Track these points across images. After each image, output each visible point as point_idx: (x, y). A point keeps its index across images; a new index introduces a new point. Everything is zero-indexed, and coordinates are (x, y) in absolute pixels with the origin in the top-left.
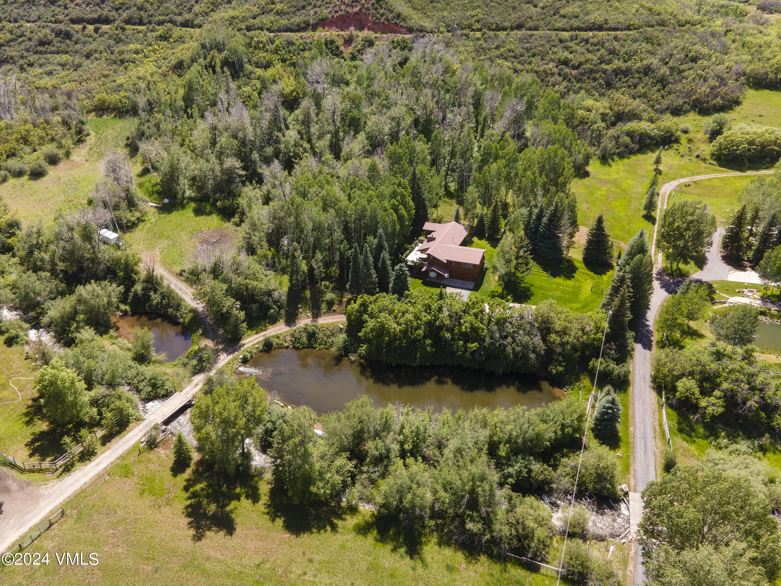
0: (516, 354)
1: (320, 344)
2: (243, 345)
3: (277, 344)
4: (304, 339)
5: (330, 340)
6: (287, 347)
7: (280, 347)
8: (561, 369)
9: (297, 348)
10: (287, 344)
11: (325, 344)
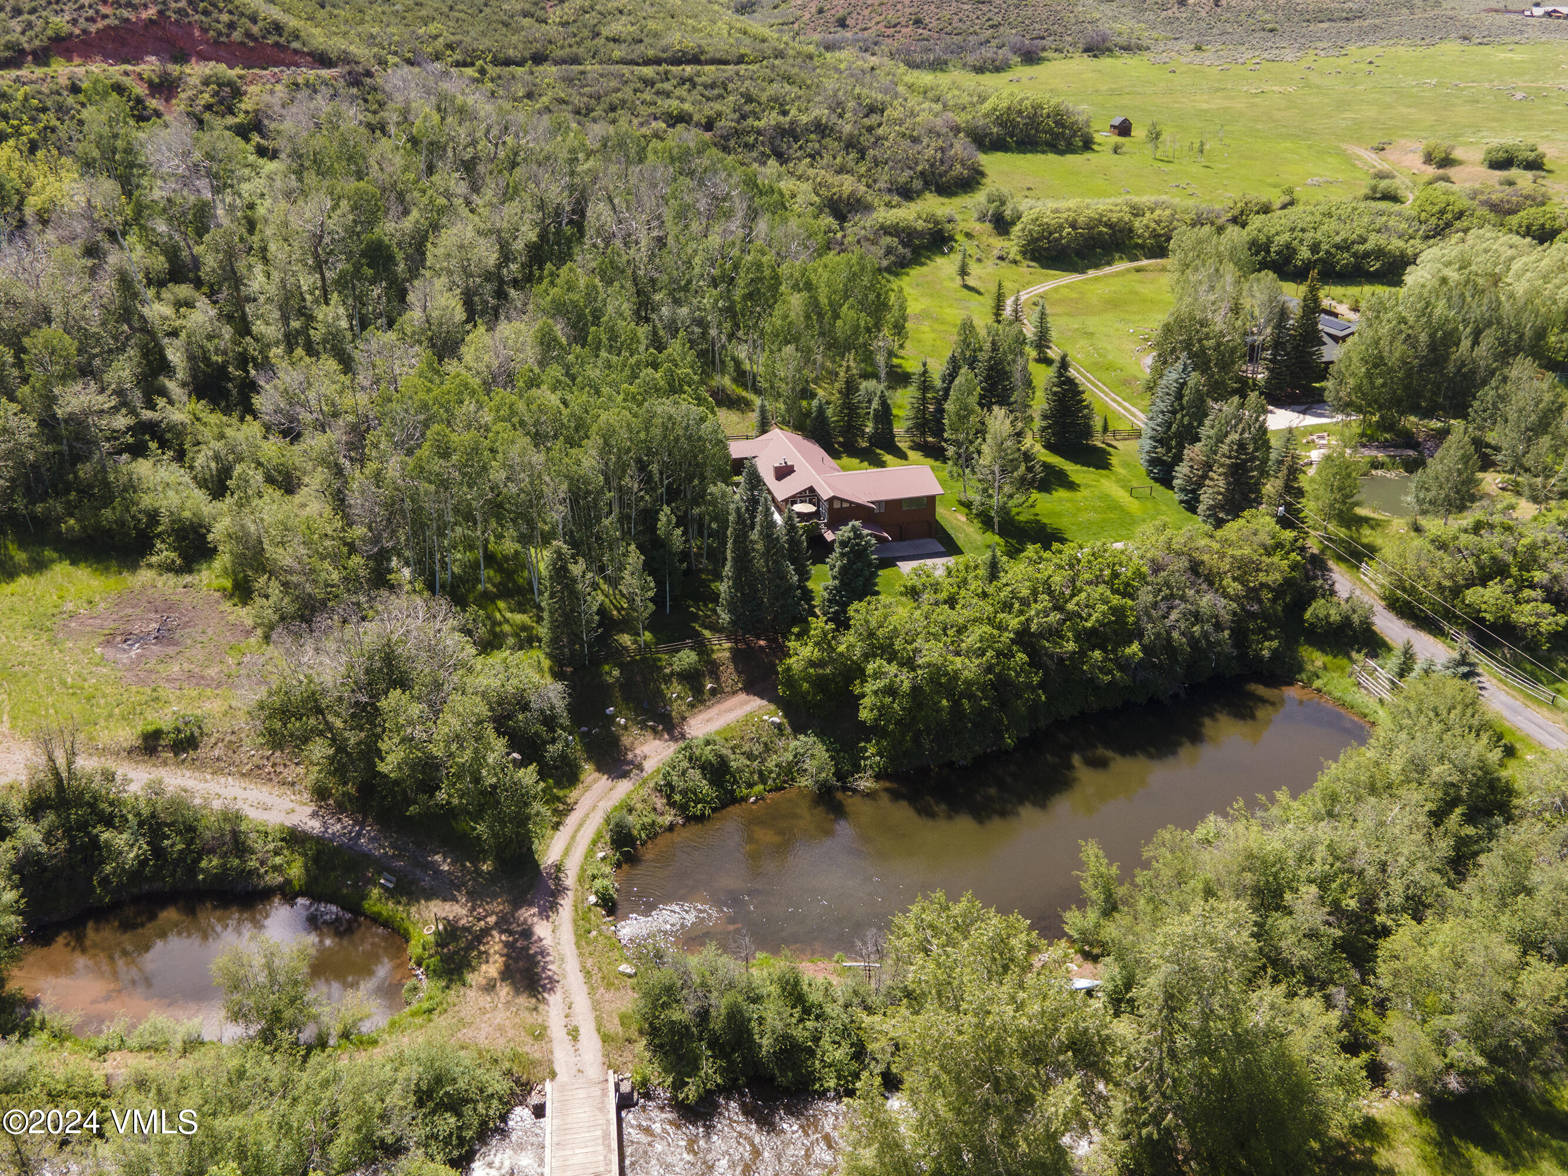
0: (1193, 642)
1: (750, 785)
2: (558, 868)
3: (644, 827)
4: (705, 787)
5: (771, 763)
6: (671, 828)
7: (653, 832)
8: (1275, 644)
9: (700, 819)
10: (668, 819)
11: (763, 780)
